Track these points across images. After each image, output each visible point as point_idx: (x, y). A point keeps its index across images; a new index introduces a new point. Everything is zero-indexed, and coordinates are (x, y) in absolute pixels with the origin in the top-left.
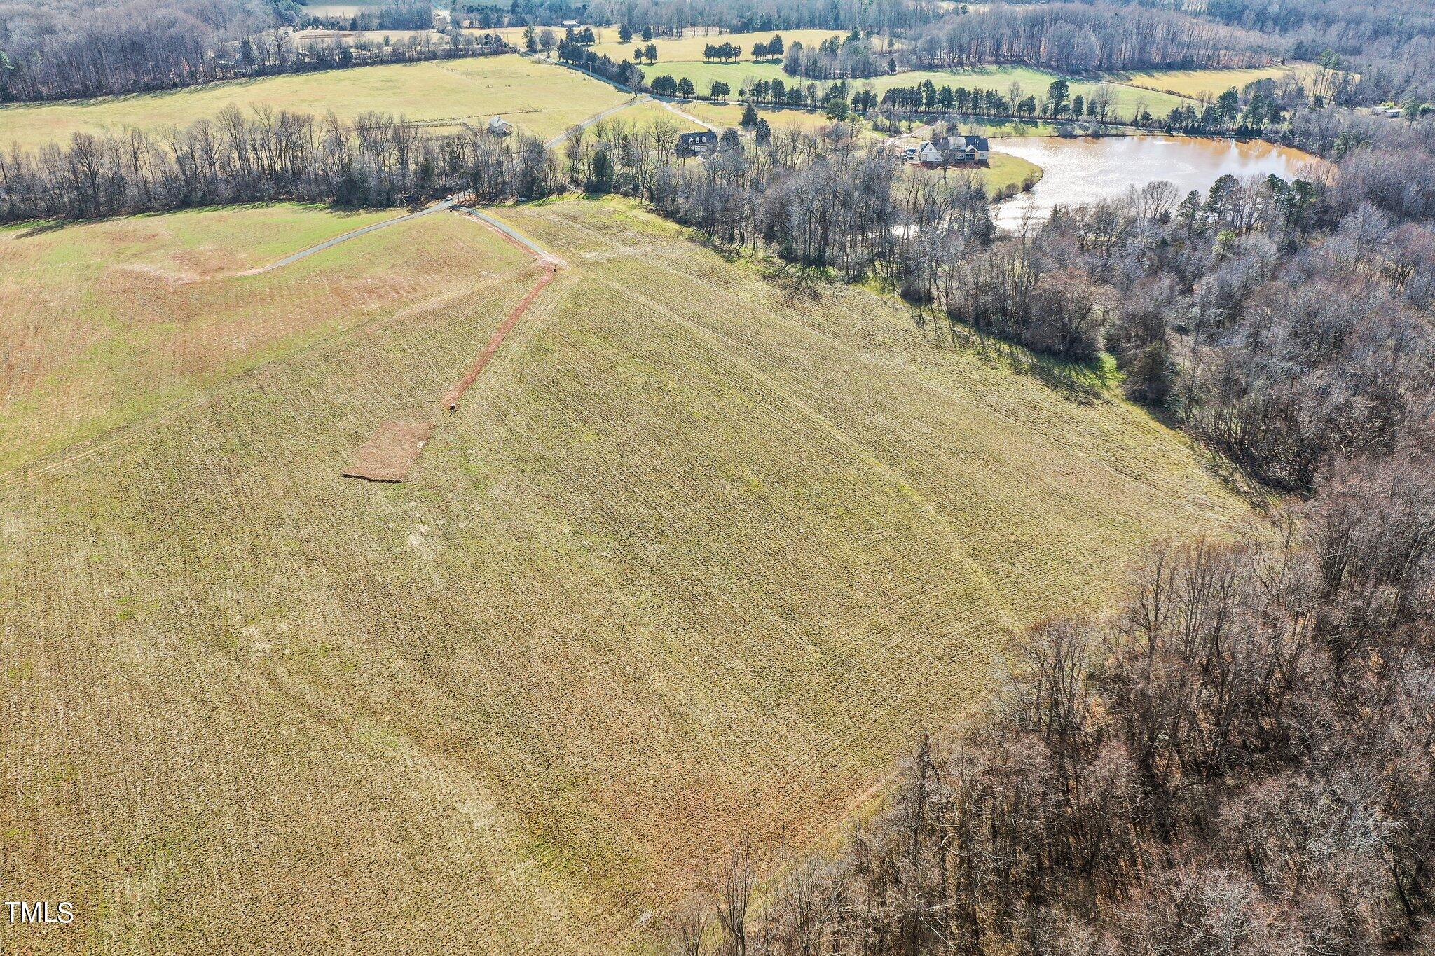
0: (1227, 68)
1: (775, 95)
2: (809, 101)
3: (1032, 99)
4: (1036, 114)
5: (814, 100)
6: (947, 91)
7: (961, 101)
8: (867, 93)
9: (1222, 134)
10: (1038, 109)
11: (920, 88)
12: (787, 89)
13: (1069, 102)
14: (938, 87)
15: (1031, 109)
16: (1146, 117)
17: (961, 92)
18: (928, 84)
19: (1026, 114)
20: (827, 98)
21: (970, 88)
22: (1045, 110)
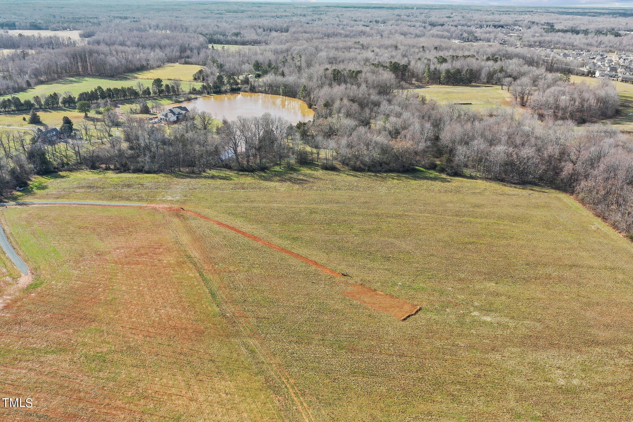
0: (153, 68)
1: (16, 106)
2: (37, 106)
3: (148, 89)
4: (152, 95)
5: (41, 105)
6: (109, 90)
7: (117, 94)
8: (70, 97)
9: (225, 92)
10: (152, 93)
11: (96, 90)
12: (22, 101)
13: (163, 88)
14: (105, 89)
15: (149, 93)
16: (194, 90)
17: (116, 90)
18: (100, 88)
19: (147, 96)
20: (47, 103)
21: (119, 88)
22: (155, 93)
